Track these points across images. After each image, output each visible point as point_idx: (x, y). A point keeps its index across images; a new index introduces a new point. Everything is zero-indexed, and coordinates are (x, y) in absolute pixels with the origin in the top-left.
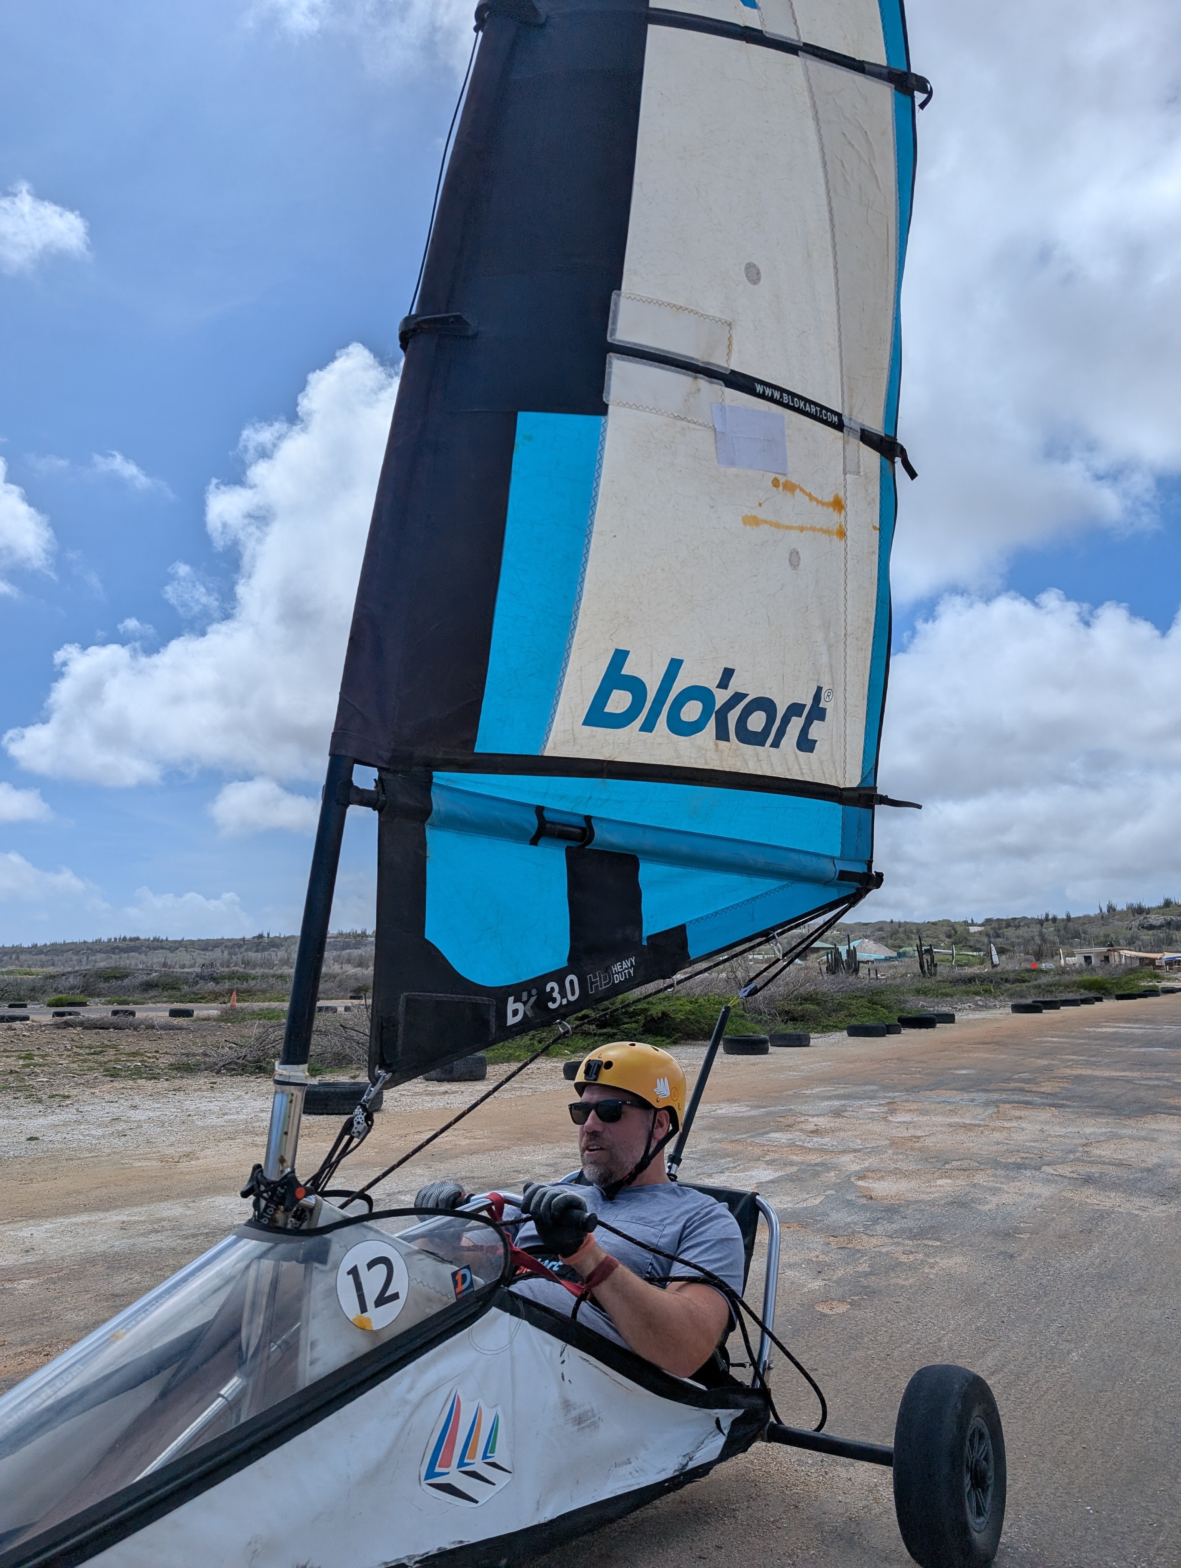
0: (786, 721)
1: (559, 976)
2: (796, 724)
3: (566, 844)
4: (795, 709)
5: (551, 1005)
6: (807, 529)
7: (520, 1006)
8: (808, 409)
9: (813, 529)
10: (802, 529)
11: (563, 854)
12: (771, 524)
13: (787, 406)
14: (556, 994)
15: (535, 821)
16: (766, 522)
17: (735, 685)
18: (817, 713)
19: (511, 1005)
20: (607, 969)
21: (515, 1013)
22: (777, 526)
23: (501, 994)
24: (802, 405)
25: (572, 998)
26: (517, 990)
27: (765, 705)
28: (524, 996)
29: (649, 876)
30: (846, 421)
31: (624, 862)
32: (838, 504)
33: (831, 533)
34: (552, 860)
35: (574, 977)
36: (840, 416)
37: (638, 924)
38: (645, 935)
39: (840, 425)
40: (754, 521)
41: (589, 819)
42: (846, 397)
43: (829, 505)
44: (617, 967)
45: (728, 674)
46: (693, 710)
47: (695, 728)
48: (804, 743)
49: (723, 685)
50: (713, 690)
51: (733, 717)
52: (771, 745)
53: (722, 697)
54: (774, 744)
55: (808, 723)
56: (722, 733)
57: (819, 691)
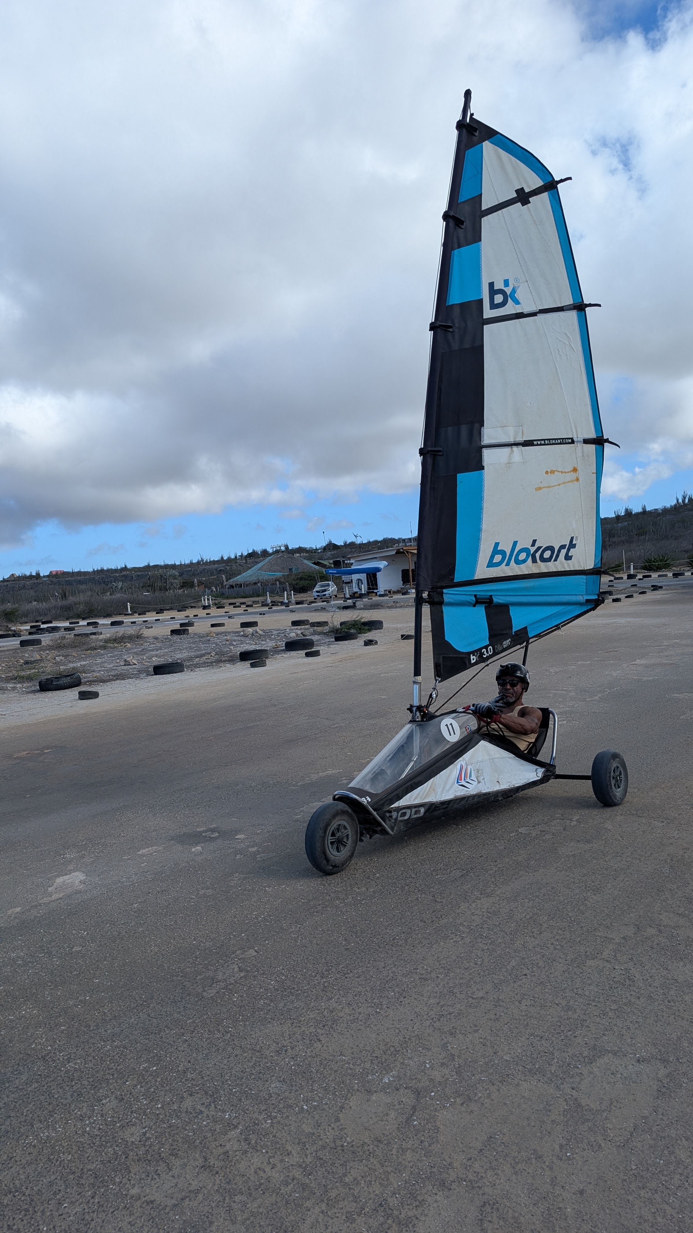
0: (559, 551)
1: (486, 647)
2: (563, 552)
3: (484, 605)
4: (563, 547)
5: (484, 656)
6: (561, 484)
7: (474, 657)
8: (557, 442)
9: (564, 483)
10: (559, 485)
11: (483, 609)
12: (546, 487)
13: (548, 444)
14: (485, 653)
15: (474, 599)
16: (544, 487)
17: (537, 545)
18: (572, 545)
19: (472, 657)
20: (501, 644)
21: (473, 659)
22: (549, 487)
23: (469, 654)
24: (554, 441)
25: (490, 654)
26: (473, 653)
27: (551, 548)
28: (476, 654)
29: (514, 612)
30: (575, 439)
31: (505, 608)
32: (575, 470)
33: (572, 481)
34: (481, 611)
35: (491, 647)
36: (572, 439)
37: (511, 628)
38: (513, 631)
39: (573, 442)
40: (540, 488)
41: (491, 596)
42: (574, 431)
43: (570, 472)
44: (505, 643)
45: (534, 541)
46: (523, 556)
47: (524, 561)
48: (568, 557)
49: (533, 545)
50: (530, 548)
51: (538, 555)
52: (554, 561)
53: (533, 550)
54: (556, 560)
55: (568, 550)
56: (534, 561)
57: (572, 538)
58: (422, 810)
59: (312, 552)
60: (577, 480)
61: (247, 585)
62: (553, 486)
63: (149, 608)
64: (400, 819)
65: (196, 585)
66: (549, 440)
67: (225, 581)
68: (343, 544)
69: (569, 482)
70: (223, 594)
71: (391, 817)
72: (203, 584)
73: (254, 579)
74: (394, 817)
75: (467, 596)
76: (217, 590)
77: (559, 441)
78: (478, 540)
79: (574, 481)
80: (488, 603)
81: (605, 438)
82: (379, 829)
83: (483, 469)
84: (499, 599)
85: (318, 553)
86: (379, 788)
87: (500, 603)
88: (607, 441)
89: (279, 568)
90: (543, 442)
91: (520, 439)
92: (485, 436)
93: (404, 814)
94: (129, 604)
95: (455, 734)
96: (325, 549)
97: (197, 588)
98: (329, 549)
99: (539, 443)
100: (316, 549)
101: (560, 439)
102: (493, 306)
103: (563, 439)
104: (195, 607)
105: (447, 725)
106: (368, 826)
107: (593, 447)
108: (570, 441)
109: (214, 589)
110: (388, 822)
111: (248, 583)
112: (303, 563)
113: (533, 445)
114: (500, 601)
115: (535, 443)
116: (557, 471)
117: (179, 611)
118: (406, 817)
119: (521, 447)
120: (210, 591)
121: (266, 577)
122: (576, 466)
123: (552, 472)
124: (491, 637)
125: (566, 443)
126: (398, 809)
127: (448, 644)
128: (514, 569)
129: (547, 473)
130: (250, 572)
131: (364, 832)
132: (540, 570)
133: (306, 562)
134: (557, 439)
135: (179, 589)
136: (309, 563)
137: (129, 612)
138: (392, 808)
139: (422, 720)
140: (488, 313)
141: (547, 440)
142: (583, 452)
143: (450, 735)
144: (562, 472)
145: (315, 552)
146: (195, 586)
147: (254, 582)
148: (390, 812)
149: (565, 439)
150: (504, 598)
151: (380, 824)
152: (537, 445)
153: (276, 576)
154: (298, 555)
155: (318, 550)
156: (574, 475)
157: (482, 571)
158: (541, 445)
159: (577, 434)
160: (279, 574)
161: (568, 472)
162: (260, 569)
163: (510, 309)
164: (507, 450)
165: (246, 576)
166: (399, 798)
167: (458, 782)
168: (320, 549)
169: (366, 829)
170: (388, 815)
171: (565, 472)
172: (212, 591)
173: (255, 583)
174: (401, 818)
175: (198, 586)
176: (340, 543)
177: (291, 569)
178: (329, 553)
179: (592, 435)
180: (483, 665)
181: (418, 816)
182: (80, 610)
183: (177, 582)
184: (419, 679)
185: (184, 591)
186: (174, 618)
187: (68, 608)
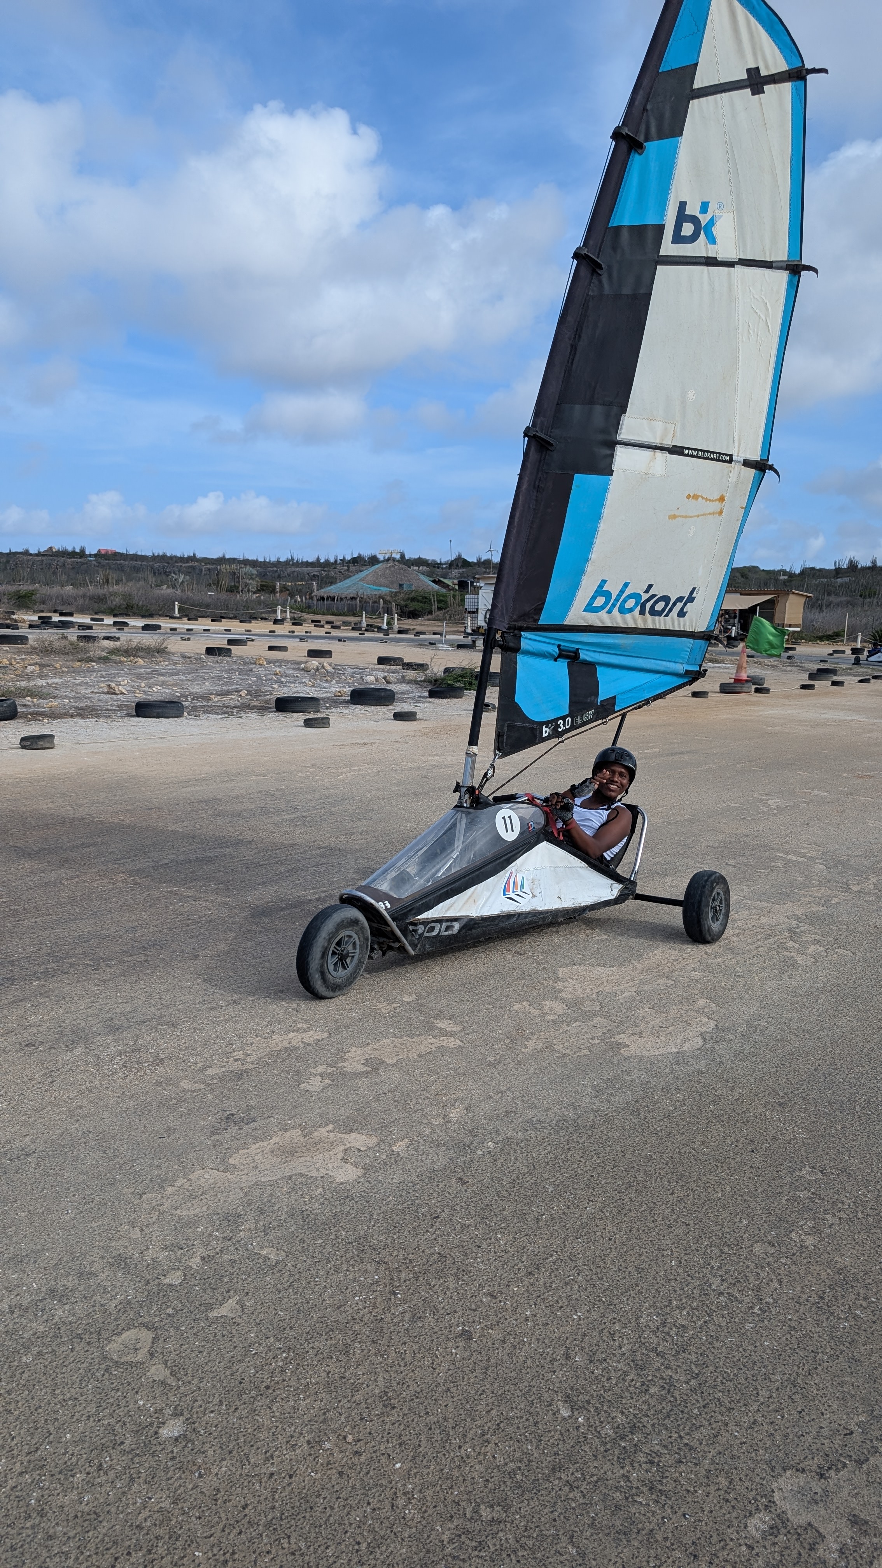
1: (564, 718)
2: (679, 605)
3: (568, 661)
4: (680, 599)
5: (560, 730)
6: (701, 515)
7: (547, 729)
8: (712, 456)
9: (705, 515)
10: (698, 516)
11: (566, 665)
12: (682, 517)
13: (700, 458)
14: (561, 725)
15: (557, 651)
16: (680, 516)
17: (652, 591)
18: (691, 599)
19: (544, 729)
20: (582, 715)
21: (546, 732)
22: (686, 517)
23: (542, 724)
24: (708, 455)
25: (567, 727)
26: (546, 723)
27: (666, 599)
28: (550, 725)
29: (602, 674)
30: (734, 458)
31: (591, 666)
32: (722, 499)
33: (714, 514)
34: (563, 666)
35: (569, 718)
36: (731, 456)
37: (597, 695)
38: (599, 700)
39: (730, 461)
40: (674, 517)
41: (578, 649)
42: (736, 445)
43: (715, 500)
44: (586, 715)
45: (650, 586)
46: (631, 603)
47: (631, 610)
48: (682, 614)
49: (647, 592)
50: (642, 594)
51: (649, 605)
52: (665, 616)
53: (645, 597)
54: (667, 615)
55: (685, 604)
56: (642, 612)
57: (694, 589)
58: (457, 926)
59: (434, 567)
60: (721, 513)
61: (342, 599)
62: (691, 517)
63: (206, 612)
64: (426, 934)
65: (278, 590)
66: (704, 451)
67: (315, 590)
68: (476, 561)
69: (710, 514)
70: (309, 607)
71: (415, 931)
72: (288, 590)
73: (351, 592)
74: (420, 931)
75: (550, 646)
76: (302, 601)
77: (715, 457)
78: (582, 572)
79: (716, 513)
80: (571, 657)
81: (770, 463)
82: (397, 945)
83: (612, 475)
84: (587, 655)
85: (442, 568)
86: (406, 893)
87: (586, 661)
88: (771, 468)
89: (387, 582)
90: (695, 453)
91: (669, 442)
92: (624, 427)
93: (432, 929)
94: (177, 603)
95: (513, 831)
96: (452, 565)
97: (278, 594)
98: (457, 565)
99: (691, 453)
100: (441, 564)
101: (717, 453)
102: (678, 239)
103: (720, 454)
104: (266, 619)
105: (504, 818)
106: (382, 940)
107: (752, 472)
108: (728, 458)
109: (299, 599)
110: (410, 938)
111: (343, 596)
112: (419, 579)
113: (683, 454)
114: (588, 659)
115: (686, 452)
116: (703, 498)
117: (241, 622)
118: (434, 933)
119: (666, 454)
120: (293, 601)
121: (369, 592)
122: (724, 494)
123: (696, 497)
124: (572, 703)
125: (722, 461)
126: (425, 923)
127: (517, 708)
128: (617, 619)
129: (688, 497)
130: (348, 582)
131: (376, 946)
132: (644, 625)
133: (422, 577)
134: (714, 453)
135: (254, 593)
136: (427, 581)
137: (177, 614)
138: (419, 920)
139: (471, 807)
140: (668, 248)
141: (701, 450)
142: (739, 477)
143: (507, 831)
144: (707, 499)
145: (438, 568)
146: (277, 592)
147: (352, 596)
148: (414, 924)
149: (724, 454)
150: (592, 654)
151: (398, 940)
152: (688, 455)
153: (380, 592)
154: (416, 568)
155: (443, 564)
156: (716, 506)
157: (576, 615)
158: (692, 456)
159: (739, 451)
160: (385, 590)
161: (713, 501)
162: (362, 580)
163: (699, 249)
164: (648, 453)
165: (341, 588)
166: (429, 907)
167: (504, 894)
168: (445, 564)
169: (379, 944)
170: (411, 928)
171: (710, 500)
172: (296, 601)
173: (352, 598)
174: (428, 934)
175: (281, 591)
176: (472, 559)
177: (401, 585)
178: (455, 572)
179: (756, 457)
180: (556, 740)
181: (450, 932)
182: (114, 603)
183: (254, 584)
184: (475, 749)
185: (259, 597)
186: (230, 630)
187: (100, 599)
